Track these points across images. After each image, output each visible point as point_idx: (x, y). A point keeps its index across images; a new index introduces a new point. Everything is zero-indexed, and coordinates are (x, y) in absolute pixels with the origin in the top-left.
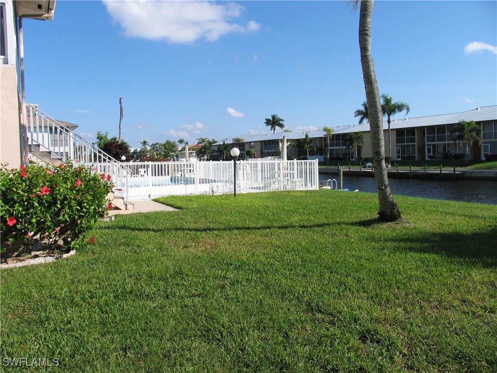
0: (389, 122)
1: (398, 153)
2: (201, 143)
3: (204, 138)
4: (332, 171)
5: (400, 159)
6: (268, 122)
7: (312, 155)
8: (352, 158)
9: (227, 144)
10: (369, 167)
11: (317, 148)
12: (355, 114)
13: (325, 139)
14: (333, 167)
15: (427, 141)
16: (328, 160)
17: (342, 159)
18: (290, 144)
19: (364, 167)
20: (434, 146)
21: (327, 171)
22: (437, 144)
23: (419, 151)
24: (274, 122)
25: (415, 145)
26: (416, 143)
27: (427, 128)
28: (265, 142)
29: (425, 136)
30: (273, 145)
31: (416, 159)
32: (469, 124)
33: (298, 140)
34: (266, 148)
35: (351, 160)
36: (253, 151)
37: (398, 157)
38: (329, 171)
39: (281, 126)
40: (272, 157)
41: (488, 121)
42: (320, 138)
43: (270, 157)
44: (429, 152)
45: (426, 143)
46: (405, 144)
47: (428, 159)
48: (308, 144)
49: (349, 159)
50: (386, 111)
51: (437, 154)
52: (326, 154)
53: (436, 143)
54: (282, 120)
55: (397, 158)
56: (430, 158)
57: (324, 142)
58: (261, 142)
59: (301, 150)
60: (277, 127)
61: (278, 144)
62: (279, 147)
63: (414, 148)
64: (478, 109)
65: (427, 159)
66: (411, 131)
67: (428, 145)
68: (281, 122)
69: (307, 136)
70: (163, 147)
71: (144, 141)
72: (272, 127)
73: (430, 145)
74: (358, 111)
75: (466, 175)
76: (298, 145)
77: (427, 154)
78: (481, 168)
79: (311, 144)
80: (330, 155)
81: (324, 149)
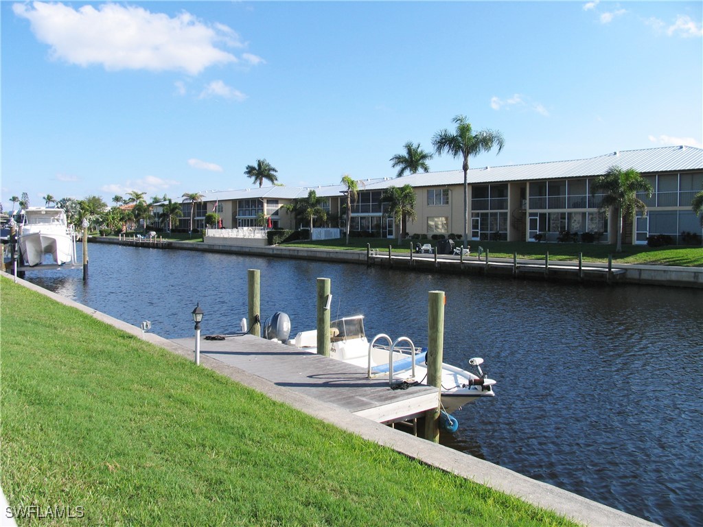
0: (465, 168)
1: (475, 227)
2: (133, 200)
3: (139, 193)
4: (356, 257)
5: (478, 239)
6: (250, 171)
7: (319, 227)
8: (391, 233)
9: (176, 204)
10: (427, 251)
11: (328, 214)
12: (393, 162)
13: (343, 199)
14: (357, 250)
15: (530, 208)
16: (347, 237)
17: (372, 235)
18: (282, 207)
19: (417, 252)
20: (543, 216)
21: (346, 257)
22: (549, 214)
23: (513, 225)
24: (261, 172)
25: (507, 213)
26: (508, 211)
27: (530, 183)
28: (241, 201)
29: (525, 199)
30: (253, 208)
31: (508, 240)
32: (628, 174)
33: (296, 201)
34: (241, 212)
35: (389, 237)
36: (217, 216)
37: (475, 235)
38: (350, 257)
39: (271, 178)
40: (250, 228)
41: (649, 173)
42: (334, 198)
43: (245, 228)
44: (533, 226)
45: (529, 211)
46: (489, 211)
47: (533, 240)
48: (313, 205)
49: (385, 236)
50: (461, 147)
51: (549, 230)
52: (344, 225)
53: (547, 211)
54: (274, 170)
55: (473, 236)
56: (536, 239)
57: (341, 205)
58: (234, 201)
59: (299, 217)
60: (265, 180)
61: (262, 206)
62: (263, 210)
63: (505, 220)
64: (615, 153)
65: (529, 239)
66: (499, 188)
67: (531, 214)
68: (272, 172)
69: (312, 193)
70: (78, 206)
71: (48, 196)
72: (256, 179)
73: (535, 214)
74: (396, 158)
75: (630, 275)
76: (295, 209)
77: (528, 231)
78: (654, 263)
79: (318, 207)
80: (351, 227)
81: (341, 217)
